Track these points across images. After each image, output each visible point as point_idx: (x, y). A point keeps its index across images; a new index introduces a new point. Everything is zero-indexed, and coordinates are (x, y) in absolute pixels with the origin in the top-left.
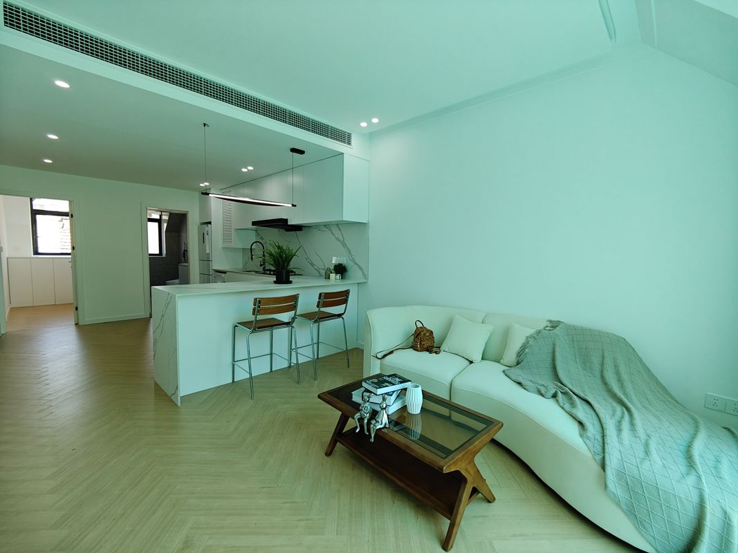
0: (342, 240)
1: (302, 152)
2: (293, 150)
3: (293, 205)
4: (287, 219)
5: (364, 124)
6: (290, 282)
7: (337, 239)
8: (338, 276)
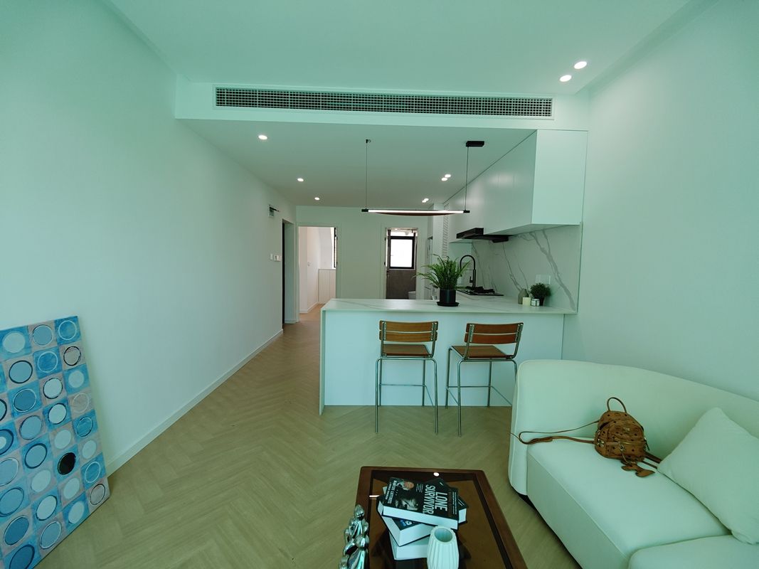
0: (548, 251)
1: (480, 144)
2: (470, 144)
3: (465, 212)
4: (482, 229)
5: (566, 78)
6: (456, 305)
7: (543, 250)
8: (536, 302)
